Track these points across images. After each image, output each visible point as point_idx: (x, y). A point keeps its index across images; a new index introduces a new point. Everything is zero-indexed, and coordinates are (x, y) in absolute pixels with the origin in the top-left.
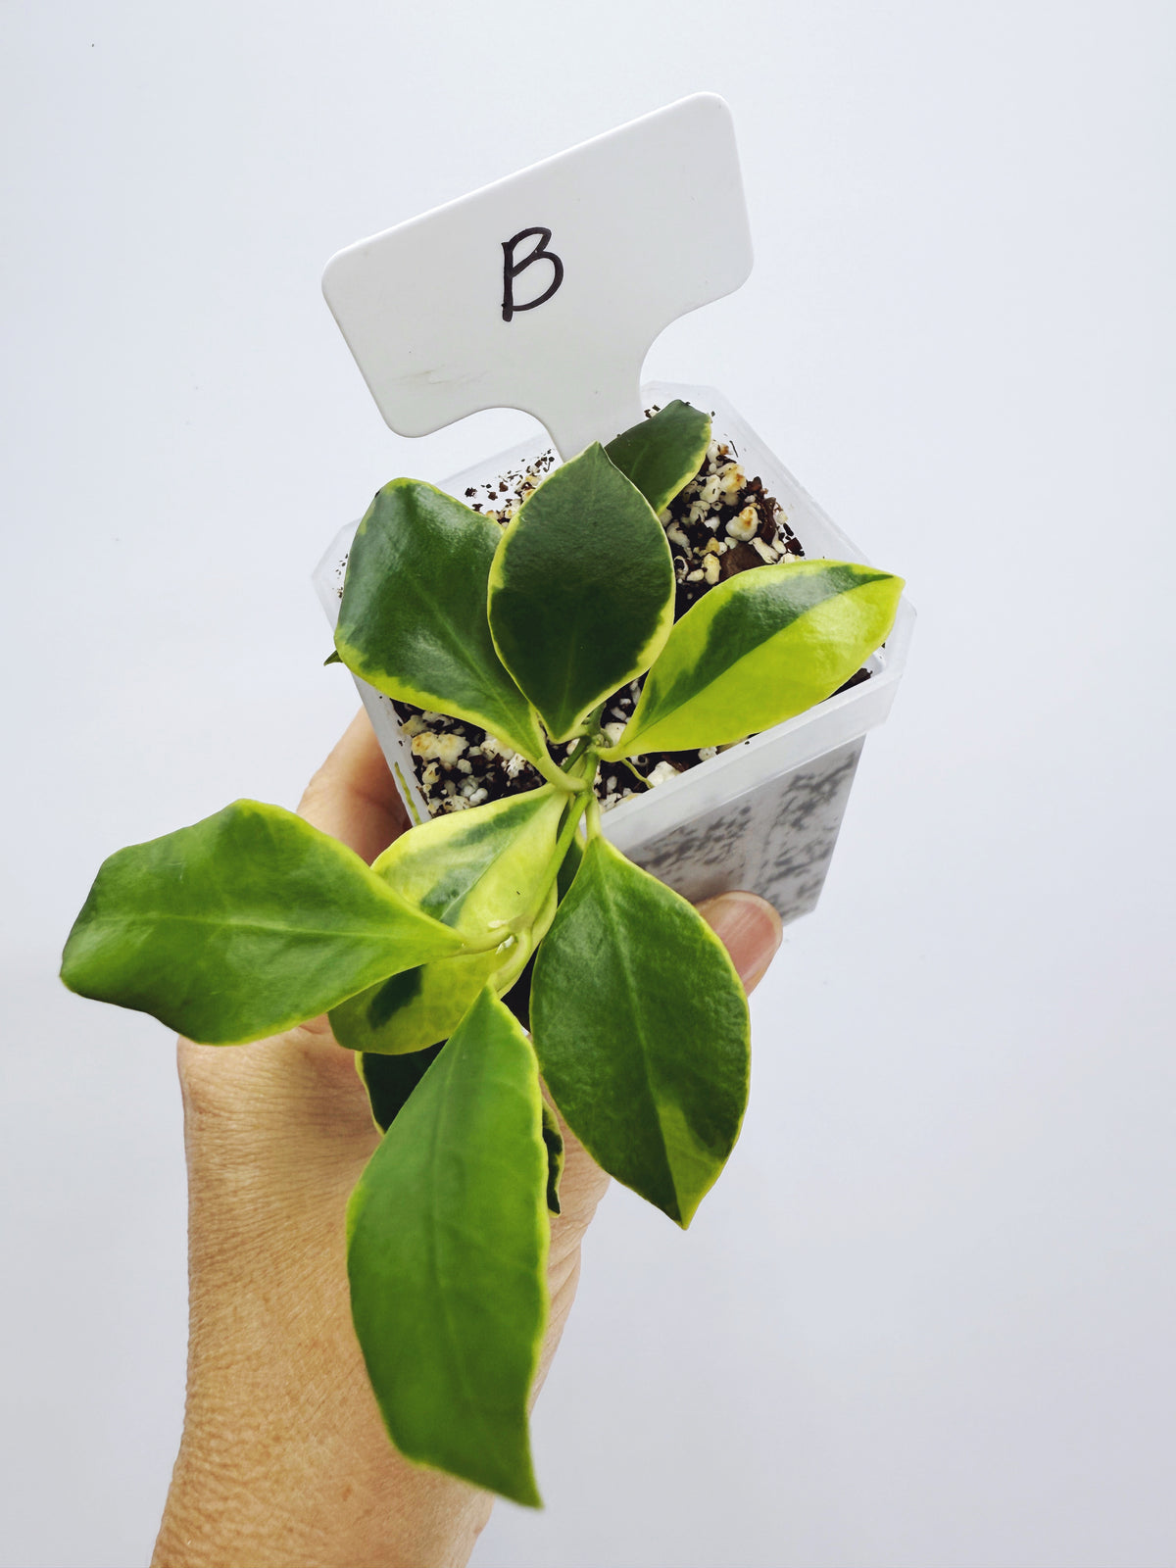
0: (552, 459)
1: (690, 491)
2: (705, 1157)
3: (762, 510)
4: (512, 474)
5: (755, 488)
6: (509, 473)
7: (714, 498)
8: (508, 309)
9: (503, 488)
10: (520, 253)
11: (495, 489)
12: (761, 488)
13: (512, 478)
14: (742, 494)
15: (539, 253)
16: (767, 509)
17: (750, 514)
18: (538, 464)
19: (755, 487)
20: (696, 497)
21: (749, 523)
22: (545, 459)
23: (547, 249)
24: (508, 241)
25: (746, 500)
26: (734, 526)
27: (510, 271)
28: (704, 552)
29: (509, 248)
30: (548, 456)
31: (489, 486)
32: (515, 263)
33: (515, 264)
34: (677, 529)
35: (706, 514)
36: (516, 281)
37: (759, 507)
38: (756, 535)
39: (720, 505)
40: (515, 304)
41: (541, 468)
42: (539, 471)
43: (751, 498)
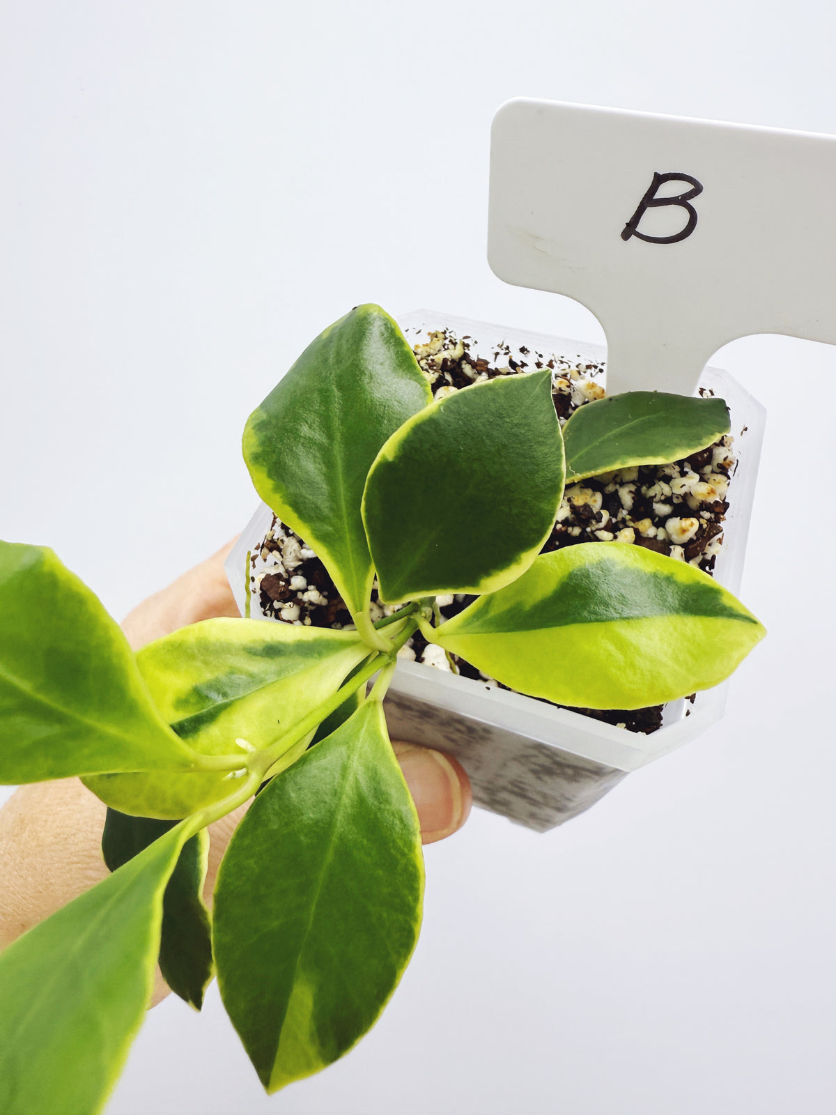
0: (601, 371)
1: (668, 471)
2: (312, 1051)
3: (705, 530)
4: (563, 360)
5: (717, 510)
6: (562, 357)
7: (680, 491)
8: (630, 230)
9: (551, 365)
10: (666, 190)
11: (545, 361)
12: (723, 513)
13: (562, 362)
14: (705, 506)
15: (682, 201)
16: (708, 533)
17: (691, 526)
18: (588, 367)
19: (719, 508)
20: (668, 479)
21: (684, 531)
22: (596, 367)
23: (691, 202)
24: (661, 174)
25: (702, 513)
26: (674, 524)
27: (649, 200)
28: (631, 524)
29: (659, 179)
30: (600, 367)
31: (541, 356)
32: (657, 196)
33: (655, 197)
34: (631, 492)
35: (663, 498)
36: (650, 212)
37: (705, 526)
38: (683, 545)
39: (680, 500)
40: (636, 230)
41: (589, 371)
42: (585, 372)
43: (706, 515)
